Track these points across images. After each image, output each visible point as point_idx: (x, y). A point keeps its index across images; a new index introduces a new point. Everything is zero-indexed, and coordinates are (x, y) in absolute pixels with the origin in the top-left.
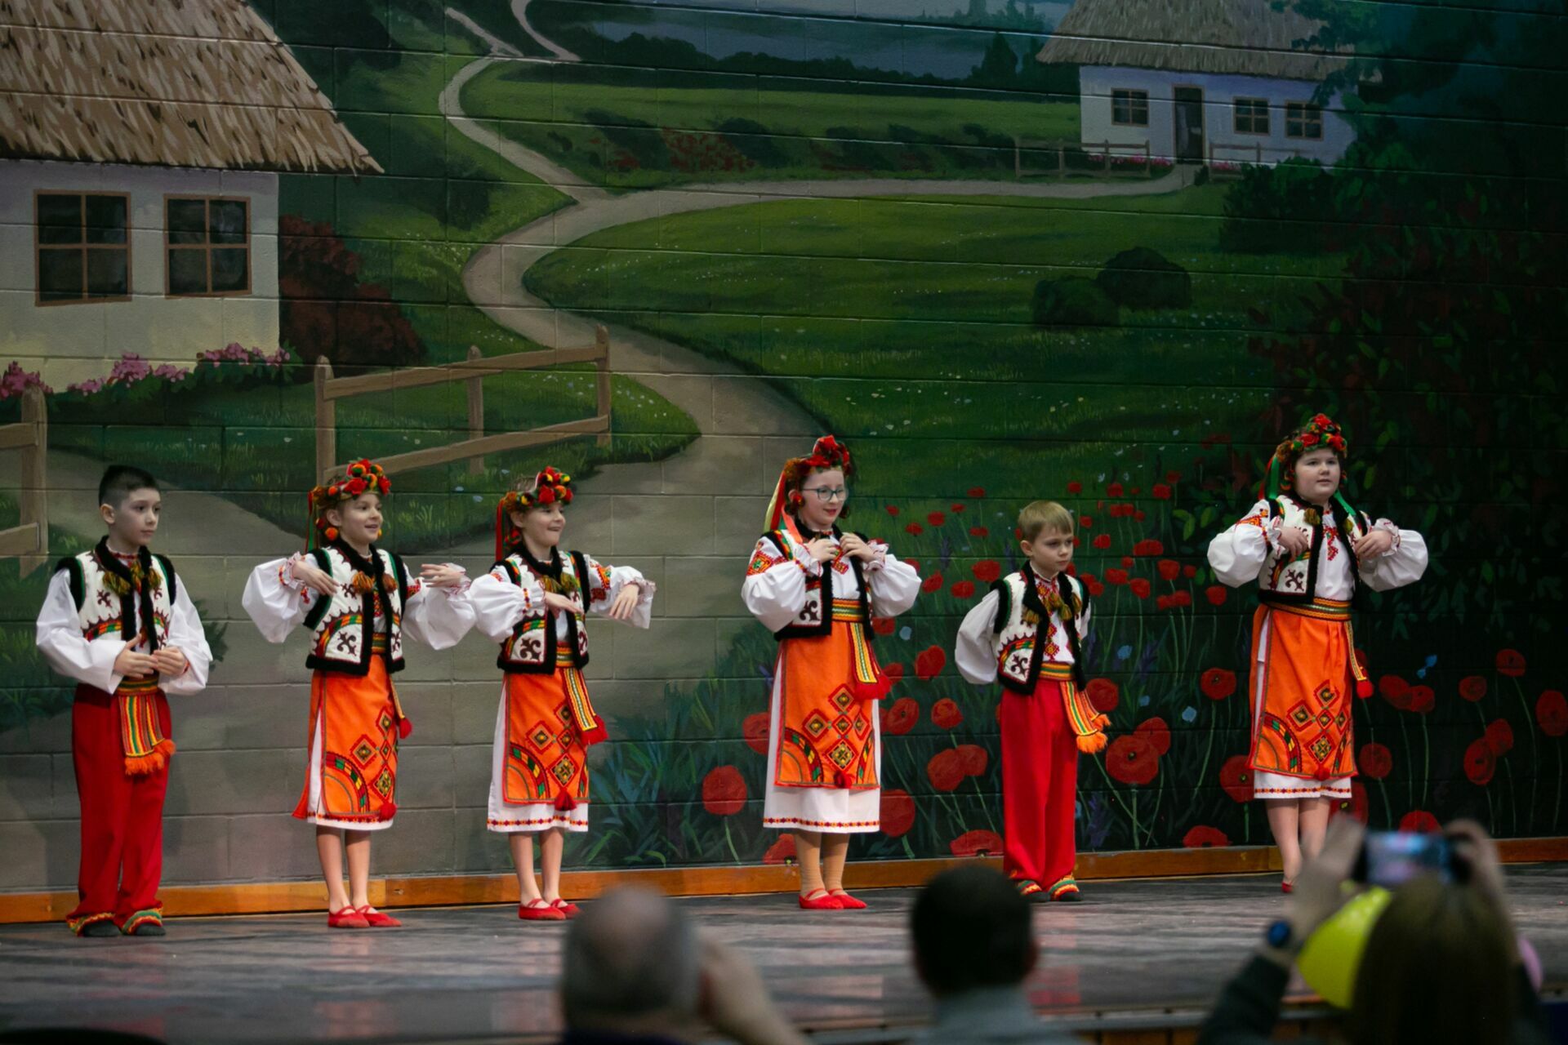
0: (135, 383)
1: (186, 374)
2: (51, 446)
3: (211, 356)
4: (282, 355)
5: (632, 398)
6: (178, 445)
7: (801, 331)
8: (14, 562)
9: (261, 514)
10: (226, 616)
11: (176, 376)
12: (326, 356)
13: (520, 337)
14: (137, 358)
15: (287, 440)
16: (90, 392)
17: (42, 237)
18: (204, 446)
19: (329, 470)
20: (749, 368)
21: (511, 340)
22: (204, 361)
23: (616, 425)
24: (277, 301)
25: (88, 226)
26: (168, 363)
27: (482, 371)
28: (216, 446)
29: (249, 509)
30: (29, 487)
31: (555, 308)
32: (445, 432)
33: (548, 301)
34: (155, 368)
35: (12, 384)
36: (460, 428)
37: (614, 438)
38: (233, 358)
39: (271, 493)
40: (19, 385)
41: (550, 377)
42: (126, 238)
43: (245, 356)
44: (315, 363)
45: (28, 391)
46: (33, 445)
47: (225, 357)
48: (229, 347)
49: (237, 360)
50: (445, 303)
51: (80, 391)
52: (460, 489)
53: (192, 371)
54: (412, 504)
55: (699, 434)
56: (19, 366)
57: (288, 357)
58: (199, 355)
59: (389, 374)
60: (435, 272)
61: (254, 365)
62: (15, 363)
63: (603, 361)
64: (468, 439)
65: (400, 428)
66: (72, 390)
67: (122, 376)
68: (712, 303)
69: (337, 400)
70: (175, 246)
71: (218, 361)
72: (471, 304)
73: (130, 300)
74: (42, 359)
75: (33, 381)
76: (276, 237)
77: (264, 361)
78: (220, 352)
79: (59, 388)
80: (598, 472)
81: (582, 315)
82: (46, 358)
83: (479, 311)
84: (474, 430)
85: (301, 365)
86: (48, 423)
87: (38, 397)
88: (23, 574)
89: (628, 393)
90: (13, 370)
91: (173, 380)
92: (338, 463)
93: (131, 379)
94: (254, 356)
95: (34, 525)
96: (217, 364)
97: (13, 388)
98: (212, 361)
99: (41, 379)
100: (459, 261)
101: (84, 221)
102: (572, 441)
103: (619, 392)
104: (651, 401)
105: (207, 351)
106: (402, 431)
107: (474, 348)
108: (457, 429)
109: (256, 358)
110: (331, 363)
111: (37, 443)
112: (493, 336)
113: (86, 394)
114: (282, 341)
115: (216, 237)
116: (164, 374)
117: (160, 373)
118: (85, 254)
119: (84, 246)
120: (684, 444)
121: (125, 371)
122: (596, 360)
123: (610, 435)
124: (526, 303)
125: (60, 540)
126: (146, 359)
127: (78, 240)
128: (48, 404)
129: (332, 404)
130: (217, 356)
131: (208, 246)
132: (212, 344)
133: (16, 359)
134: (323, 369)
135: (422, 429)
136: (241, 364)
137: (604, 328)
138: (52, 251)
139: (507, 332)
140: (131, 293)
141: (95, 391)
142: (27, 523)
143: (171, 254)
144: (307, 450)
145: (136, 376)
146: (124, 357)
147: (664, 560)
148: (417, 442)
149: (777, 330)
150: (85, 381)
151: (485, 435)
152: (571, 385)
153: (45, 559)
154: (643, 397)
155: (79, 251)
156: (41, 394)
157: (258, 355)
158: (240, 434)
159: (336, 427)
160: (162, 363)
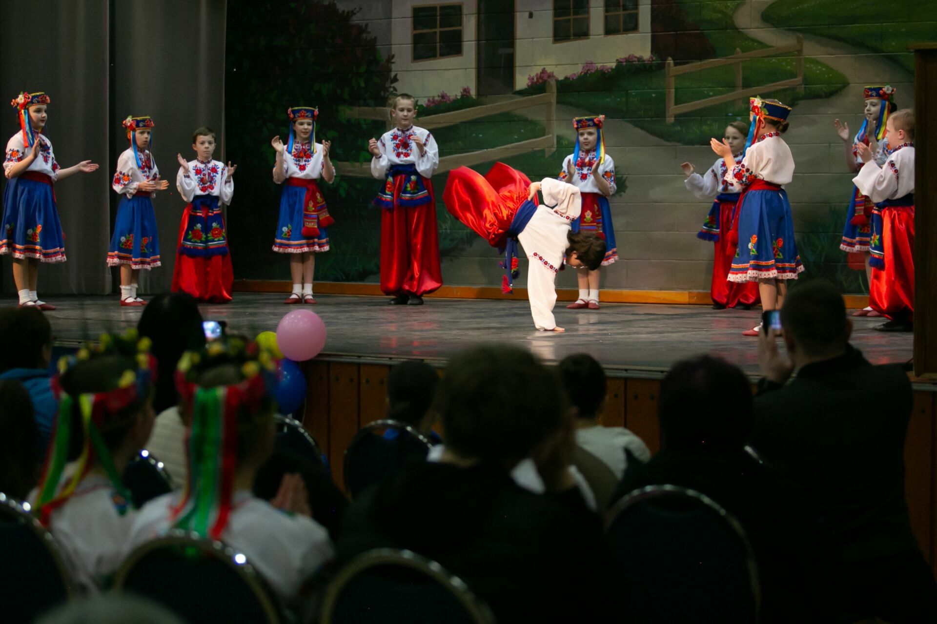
0: (591, 72)
1: (612, 69)
2: (558, 102)
3: (622, 60)
4: (652, 58)
5: (814, 68)
6: (608, 100)
7: (903, 30)
8: (543, 151)
9: (642, 128)
10: (627, 173)
11: (607, 70)
12: (671, 57)
13: (760, 43)
14: (592, 63)
15: (654, 95)
16: (573, 79)
17: (556, 15)
18: (619, 99)
19: (672, 108)
20: (875, 50)
21: (756, 44)
22: (619, 62)
23: (806, 81)
24: (650, 34)
25: (573, 8)
26: (605, 64)
27: (741, 59)
28: (624, 99)
29: (637, 126)
30: (549, 120)
31: (777, 27)
32: (724, 89)
33: (773, 24)
34: (599, 67)
35: (543, 77)
36: (732, 87)
37: (805, 88)
38: (631, 60)
39: (646, 119)
40: (545, 78)
41: (773, 60)
42: (588, 12)
43: (636, 59)
44: (666, 61)
45: (549, 80)
46: (551, 103)
47: (627, 60)
48: (630, 56)
49: (633, 61)
50: (726, 28)
51: (569, 78)
52: (730, 114)
53: (614, 67)
54: (709, 122)
55: (848, 84)
56: (546, 69)
57: (654, 58)
58: (617, 60)
59: (699, 63)
60: (720, 15)
61: (640, 63)
62: (544, 69)
63: (800, 52)
64: (735, 90)
65: (704, 88)
66: (566, 78)
67: (586, 71)
68: (855, 19)
69: (676, 77)
70: (608, 14)
71: (626, 62)
72: (737, 29)
73: (589, 38)
74: (554, 66)
75: (551, 76)
76: (650, 6)
77: (644, 61)
78: (625, 58)
79: (561, 78)
80: (797, 104)
81: (789, 30)
82: (556, 65)
83: (739, 31)
84: (739, 87)
85: (660, 62)
86: (557, 92)
87: (553, 83)
88: (547, 156)
89: (812, 66)
90: (544, 71)
91: (606, 72)
92: (676, 104)
93: (589, 72)
94: (640, 59)
95: (551, 135)
96: (624, 63)
97: (544, 79)
98: (622, 62)
99: (554, 74)
100: (731, 9)
101: (572, 7)
102: (785, 90)
103: (808, 66)
104: (824, 69)
105: (621, 58)
106: (705, 89)
107: (738, 49)
108: (729, 87)
109: (641, 60)
110: (674, 60)
111: (552, 101)
112: (747, 43)
113: (571, 80)
114: (652, 51)
115: (625, 9)
116: (602, 70)
117: (601, 69)
118: (572, 20)
119: (572, 17)
120: (841, 89)
121: (587, 69)
122: (797, 51)
123: (803, 86)
124: (763, 26)
125: (561, 141)
126: (595, 63)
127: (569, 15)
128: (557, 85)
129: (673, 78)
130: (625, 60)
131: (621, 13)
132: (622, 55)
133: (545, 67)
134: (669, 63)
135: (713, 87)
136: (635, 63)
137: (801, 35)
138: (559, 21)
139: (754, 40)
140: (590, 36)
141: (575, 78)
142: (548, 135)
143: (606, 18)
144: (661, 99)
145: (591, 71)
146: (587, 63)
147: (830, 145)
148: (711, 93)
149: (890, 30)
150: (571, 74)
151: (743, 89)
152: (784, 64)
153: (555, 149)
154: (820, 67)
155: (569, 20)
156: (554, 80)
157: (641, 59)
158: (634, 94)
159: (676, 89)
160: (602, 64)
